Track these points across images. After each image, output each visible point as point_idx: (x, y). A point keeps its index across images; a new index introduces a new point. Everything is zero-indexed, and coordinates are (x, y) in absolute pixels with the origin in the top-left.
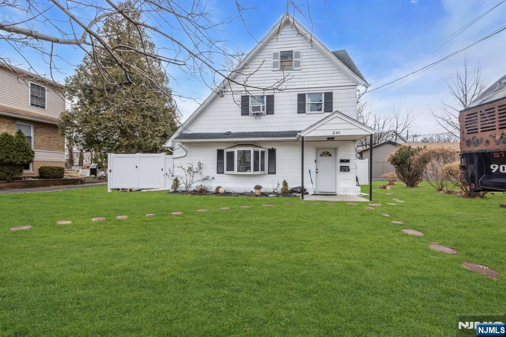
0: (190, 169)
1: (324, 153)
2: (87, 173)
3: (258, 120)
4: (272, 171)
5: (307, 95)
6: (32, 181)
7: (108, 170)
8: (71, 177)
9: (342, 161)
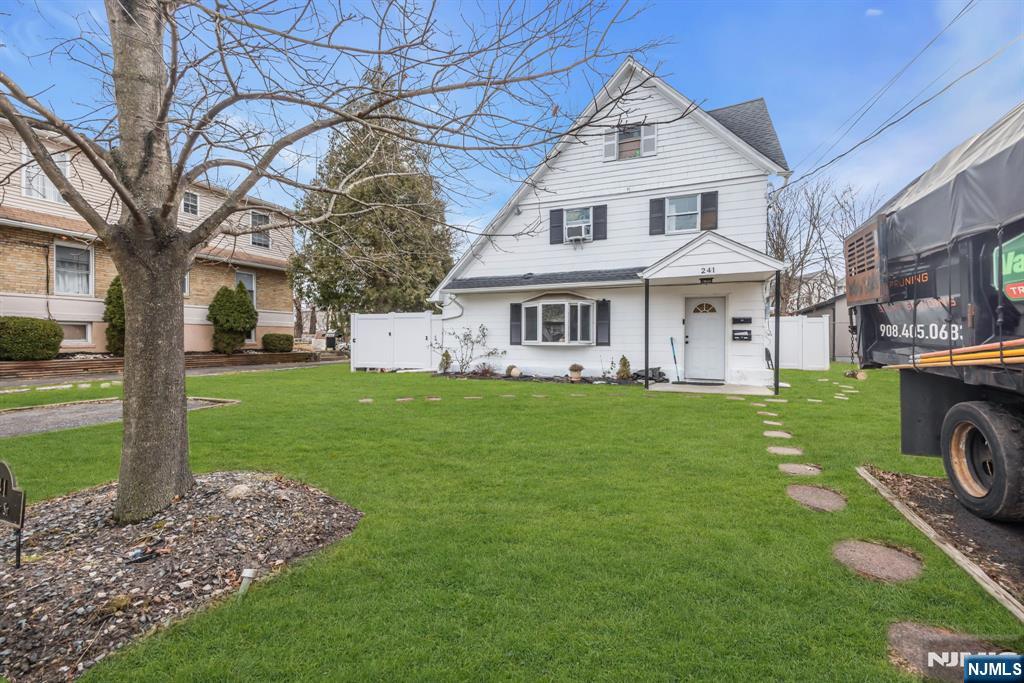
0: (467, 337)
1: (701, 306)
2: (322, 345)
3: (579, 251)
4: (604, 340)
5: (667, 201)
6: (255, 355)
7: (351, 341)
8: (302, 349)
9: (736, 321)
